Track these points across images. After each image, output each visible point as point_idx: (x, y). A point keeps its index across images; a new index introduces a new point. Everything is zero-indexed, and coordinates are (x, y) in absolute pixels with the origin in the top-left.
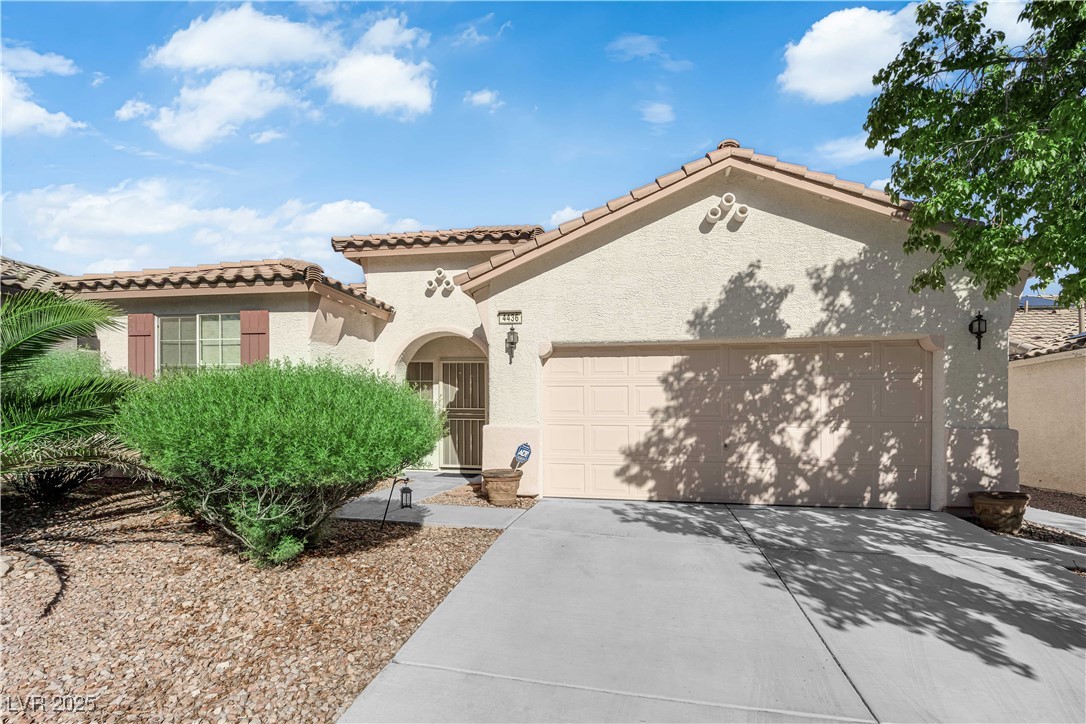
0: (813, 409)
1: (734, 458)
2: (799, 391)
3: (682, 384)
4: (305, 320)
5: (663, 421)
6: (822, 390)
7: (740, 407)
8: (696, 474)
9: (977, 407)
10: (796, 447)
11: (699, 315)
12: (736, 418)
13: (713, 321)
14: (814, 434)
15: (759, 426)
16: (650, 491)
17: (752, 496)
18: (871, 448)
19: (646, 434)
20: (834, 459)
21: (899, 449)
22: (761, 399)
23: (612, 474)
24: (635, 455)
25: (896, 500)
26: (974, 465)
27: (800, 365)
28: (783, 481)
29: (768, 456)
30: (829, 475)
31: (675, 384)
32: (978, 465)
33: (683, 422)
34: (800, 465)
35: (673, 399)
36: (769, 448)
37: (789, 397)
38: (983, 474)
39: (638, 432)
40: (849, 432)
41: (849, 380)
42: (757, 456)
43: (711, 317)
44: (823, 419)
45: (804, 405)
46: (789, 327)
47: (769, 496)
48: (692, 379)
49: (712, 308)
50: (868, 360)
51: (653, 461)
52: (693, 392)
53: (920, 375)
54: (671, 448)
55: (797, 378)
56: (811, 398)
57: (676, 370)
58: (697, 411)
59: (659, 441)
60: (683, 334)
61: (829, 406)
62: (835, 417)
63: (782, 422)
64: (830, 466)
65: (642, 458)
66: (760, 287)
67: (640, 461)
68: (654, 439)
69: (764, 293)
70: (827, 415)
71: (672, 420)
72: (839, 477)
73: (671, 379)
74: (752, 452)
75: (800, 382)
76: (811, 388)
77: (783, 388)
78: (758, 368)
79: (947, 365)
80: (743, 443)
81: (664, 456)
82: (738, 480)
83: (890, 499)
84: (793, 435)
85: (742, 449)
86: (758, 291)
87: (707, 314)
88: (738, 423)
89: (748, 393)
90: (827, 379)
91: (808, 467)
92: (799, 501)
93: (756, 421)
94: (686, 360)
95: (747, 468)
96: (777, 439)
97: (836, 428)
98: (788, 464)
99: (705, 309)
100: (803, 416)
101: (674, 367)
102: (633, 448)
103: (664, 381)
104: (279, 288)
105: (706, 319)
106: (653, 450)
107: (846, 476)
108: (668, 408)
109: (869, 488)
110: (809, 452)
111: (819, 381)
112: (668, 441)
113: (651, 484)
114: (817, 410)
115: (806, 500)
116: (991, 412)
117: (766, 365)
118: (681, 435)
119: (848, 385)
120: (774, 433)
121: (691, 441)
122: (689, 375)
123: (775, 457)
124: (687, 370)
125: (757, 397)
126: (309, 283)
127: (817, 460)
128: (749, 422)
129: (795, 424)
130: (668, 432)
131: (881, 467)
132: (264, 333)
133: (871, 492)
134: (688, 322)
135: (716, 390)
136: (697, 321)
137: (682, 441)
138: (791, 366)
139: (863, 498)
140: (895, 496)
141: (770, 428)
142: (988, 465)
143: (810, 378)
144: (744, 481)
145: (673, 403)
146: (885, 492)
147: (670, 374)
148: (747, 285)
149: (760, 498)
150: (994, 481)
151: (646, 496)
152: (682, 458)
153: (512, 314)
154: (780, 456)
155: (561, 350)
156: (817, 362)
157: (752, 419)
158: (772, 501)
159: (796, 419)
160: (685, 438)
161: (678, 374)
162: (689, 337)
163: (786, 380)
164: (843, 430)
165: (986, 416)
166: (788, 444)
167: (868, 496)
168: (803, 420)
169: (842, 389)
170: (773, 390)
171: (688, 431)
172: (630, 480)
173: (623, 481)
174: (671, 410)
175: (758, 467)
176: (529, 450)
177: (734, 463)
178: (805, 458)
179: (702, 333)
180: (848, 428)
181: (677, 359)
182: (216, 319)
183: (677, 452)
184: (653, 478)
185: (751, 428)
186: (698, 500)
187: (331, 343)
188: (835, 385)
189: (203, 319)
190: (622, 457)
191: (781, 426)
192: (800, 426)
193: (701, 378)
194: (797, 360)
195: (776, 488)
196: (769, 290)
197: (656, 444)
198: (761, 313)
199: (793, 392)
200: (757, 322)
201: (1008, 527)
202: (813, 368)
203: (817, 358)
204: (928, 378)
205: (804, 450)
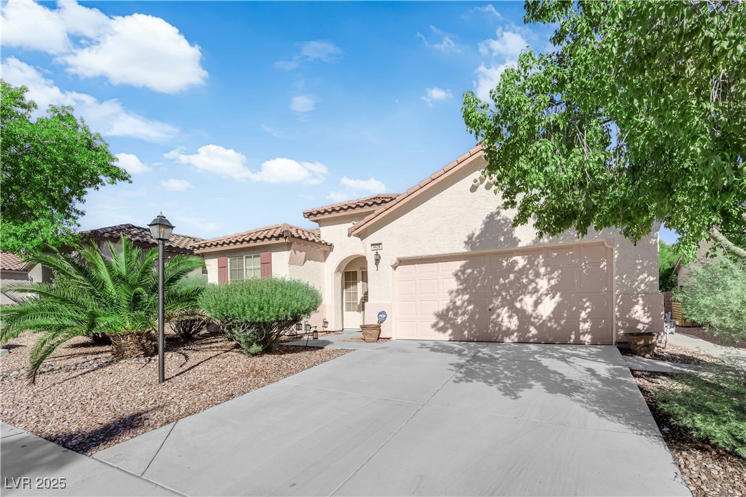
0: (539, 287)
1: (494, 316)
2: (530, 277)
3: (465, 276)
4: (286, 255)
5: (456, 297)
6: (544, 275)
7: (497, 287)
8: (474, 326)
9: (637, 281)
10: (529, 309)
11: (470, 238)
12: (495, 294)
13: (478, 240)
14: (539, 301)
15: (508, 298)
16: (450, 335)
17: (505, 338)
18: (574, 308)
19: (447, 304)
20: (551, 315)
21: (592, 309)
22: (509, 282)
23: (430, 326)
24: (442, 316)
25: (591, 339)
26: (633, 316)
27: (531, 262)
28: (522, 329)
29: (514, 315)
30: (549, 324)
31: (462, 276)
32: (636, 316)
33: (466, 297)
34: (532, 319)
35: (460, 284)
36: (514, 311)
37: (525, 280)
38: (639, 322)
39: (443, 304)
40: (561, 299)
41: (560, 268)
42: (507, 315)
43: (477, 238)
44: (545, 292)
45: (534, 285)
46: (520, 241)
47: (515, 337)
48: (471, 273)
49: (477, 233)
50: (572, 257)
51: (450, 319)
52: (471, 280)
53: (605, 263)
54: (460, 312)
55: (529, 269)
56: (537, 280)
57: (462, 268)
58: (474, 291)
59: (454, 308)
60: (462, 249)
61: (549, 285)
62: (552, 291)
63: (521, 295)
64: (550, 319)
65: (445, 317)
66: (503, 219)
67: (444, 319)
68: (451, 307)
69: (506, 223)
70: (547, 290)
71: (460, 296)
72: (555, 326)
73: (459, 274)
74: (504, 313)
75: (531, 272)
76: (537, 275)
77: (521, 275)
78: (507, 265)
79: (616, 256)
80: (499, 308)
81: (457, 316)
82: (497, 329)
83: (587, 338)
84: (528, 302)
85: (498, 311)
86: (502, 222)
87: (475, 237)
88: (496, 297)
89: (501, 279)
90: (547, 269)
91: (536, 320)
92: (532, 340)
93: (506, 295)
94: (467, 263)
95: (502, 321)
96: (518, 305)
97: (553, 298)
98: (524, 318)
99: (473, 234)
100: (533, 291)
101: (461, 267)
102: (440, 312)
103: (456, 275)
104: (274, 241)
105: (474, 240)
106: (451, 313)
107: (559, 324)
108: (458, 290)
109: (574, 332)
110: (537, 312)
111: (542, 270)
112: (459, 308)
113: (450, 331)
114: (541, 287)
115: (536, 339)
116: (646, 284)
117: (511, 263)
118: (466, 304)
119: (560, 272)
120: (517, 301)
121: (470, 307)
122: (469, 271)
123: (517, 315)
124: (468, 268)
125: (506, 281)
126: (286, 238)
127: (542, 316)
128: (502, 296)
129: (529, 296)
130: (459, 303)
131: (581, 319)
132: (270, 263)
133: (575, 334)
134: (465, 242)
135: (484, 279)
136: (469, 241)
137: (466, 307)
138: (526, 263)
139: (570, 338)
140: (590, 337)
141: (514, 299)
142: (642, 316)
143: (537, 269)
144: (500, 329)
145: (461, 287)
146: (584, 334)
147: (459, 271)
148: (496, 219)
149: (510, 338)
150: (647, 326)
151: (448, 338)
152: (466, 317)
153: (377, 244)
154: (520, 315)
155: (402, 262)
156: (541, 259)
157: (504, 294)
158: (516, 340)
159: (529, 293)
160: (468, 306)
161: (463, 271)
162: (465, 250)
163: (523, 271)
164: (557, 298)
165: (643, 286)
166: (525, 308)
167: (573, 337)
168: (533, 293)
169: (556, 274)
170: (516, 277)
171: (469, 302)
172: (440, 330)
173: (436, 330)
174: (460, 291)
175: (508, 321)
176: (386, 314)
177: (494, 319)
178: (534, 315)
179: (472, 248)
180: (561, 296)
181: (462, 262)
182: (251, 257)
183: (463, 314)
184: (451, 328)
185: (504, 299)
186: (475, 340)
187: (299, 265)
188: (552, 272)
189: (246, 257)
190: (435, 317)
191: (520, 297)
192: (531, 297)
193: (476, 272)
194: (529, 259)
195: (518, 333)
196: (508, 221)
197: (452, 310)
198: (504, 234)
199: (527, 277)
200: (502, 239)
201: (642, 352)
202: (539, 263)
203: (541, 257)
204: (610, 265)
205: (534, 311)
